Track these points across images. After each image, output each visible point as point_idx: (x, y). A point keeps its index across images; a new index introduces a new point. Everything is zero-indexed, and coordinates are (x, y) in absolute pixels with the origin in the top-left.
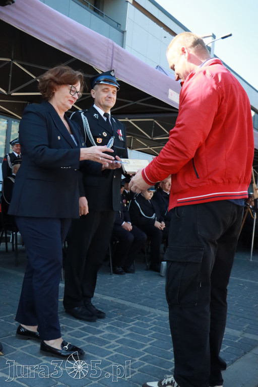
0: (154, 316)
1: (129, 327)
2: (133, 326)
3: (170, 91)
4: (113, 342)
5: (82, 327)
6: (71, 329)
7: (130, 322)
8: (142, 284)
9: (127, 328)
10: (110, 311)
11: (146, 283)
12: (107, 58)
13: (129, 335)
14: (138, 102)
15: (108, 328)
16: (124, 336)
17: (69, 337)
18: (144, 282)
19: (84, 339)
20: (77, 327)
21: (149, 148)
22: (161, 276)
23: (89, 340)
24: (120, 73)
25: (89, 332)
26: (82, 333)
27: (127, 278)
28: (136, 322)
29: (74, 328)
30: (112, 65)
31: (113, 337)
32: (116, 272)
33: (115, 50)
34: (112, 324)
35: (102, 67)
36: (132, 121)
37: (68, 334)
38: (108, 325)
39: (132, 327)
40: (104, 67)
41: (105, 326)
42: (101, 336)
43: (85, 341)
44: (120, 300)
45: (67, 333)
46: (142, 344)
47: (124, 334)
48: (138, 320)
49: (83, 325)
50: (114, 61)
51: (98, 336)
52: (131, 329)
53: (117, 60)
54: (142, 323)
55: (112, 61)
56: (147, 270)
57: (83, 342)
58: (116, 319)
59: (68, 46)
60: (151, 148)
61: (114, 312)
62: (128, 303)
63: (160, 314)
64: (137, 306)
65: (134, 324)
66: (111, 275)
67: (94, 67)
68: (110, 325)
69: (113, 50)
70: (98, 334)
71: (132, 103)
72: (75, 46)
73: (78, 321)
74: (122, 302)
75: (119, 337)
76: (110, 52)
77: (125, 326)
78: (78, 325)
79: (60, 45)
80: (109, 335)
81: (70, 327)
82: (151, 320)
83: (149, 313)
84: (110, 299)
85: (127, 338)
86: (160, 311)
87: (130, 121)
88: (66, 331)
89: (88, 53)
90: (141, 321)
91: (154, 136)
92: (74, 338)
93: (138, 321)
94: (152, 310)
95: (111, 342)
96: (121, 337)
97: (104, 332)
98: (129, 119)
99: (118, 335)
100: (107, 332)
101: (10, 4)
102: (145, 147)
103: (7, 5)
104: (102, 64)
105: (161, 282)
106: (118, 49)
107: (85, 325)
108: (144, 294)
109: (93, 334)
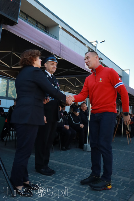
0: (86, 172)
1: (76, 179)
2: (77, 178)
5: (52, 180)
6: (48, 182)
7: (75, 176)
8: (76, 155)
9: (75, 179)
11: (78, 154)
12: (58, 49)
13: (76, 183)
14: (70, 70)
15: (66, 180)
16: (74, 184)
18: (77, 154)
19: (55, 187)
20: (50, 180)
21: (72, 91)
22: (84, 151)
23: (58, 187)
24: (63, 56)
25: (57, 183)
26: (53, 183)
27: (68, 153)
28: (78, 176)
29: (49, 181)
30: (60, 53)
31: (69, 185)
32: (63, 150)
33: (61, 45)
36: (67, 79)
37: (47, 184)
38: (65, 178)
39: (77, 179)
40: (57, 53)
41: (64, 179)
43: (56, 188)
44: (68, 164)
46: (84, 188)
47: (74, 183)
48: (79, 174)
49: (53, 179)
50: (61, 50)
51: (61, 185)
52: (77, 180)
53: (63, 50)
54: (82, 176)
55: (60, 50)
56: (77, 148)
57: (55, 189)
58: (68, 175)
59: (40, 44)
61: (66, 171)
62: (72, 166)
63: (88, 171)
64: (76, 167)
65: (77, 177)
66: (60, 151)
67: (51, 52)
68: (66, 178)
69: (60, 46)
70: (61, 183)
71: (67, 70)
72: (44, 43)
73: (50, 177)
74: (69, 165)
75: (72, 185)
76: (59, 46)
77: (73, 178)
78: (50, 179)
79: (37, 43)
80: (67, 184)
81: (47, 180)
82: (86, 174)
83: (83, 170)
85: (76, 185)
86: (88, 169)
87: (65, 79)
88: (45, 183)
89: (50, 47)
90: (80, 175)
91: (77, 85)
93: (79, 175)
94: (84, 169)
96: (73, 185)
97: (64, 182)
98: (65, 78)
99: (71, 184)
101: (16, 24)
102: (71, 90)
103: (14, 25)
104: (56, 52)
105: (85, 154)
106: (63, 45)
107: (54, 179)
108: (78, 160)
109: (59, 184)
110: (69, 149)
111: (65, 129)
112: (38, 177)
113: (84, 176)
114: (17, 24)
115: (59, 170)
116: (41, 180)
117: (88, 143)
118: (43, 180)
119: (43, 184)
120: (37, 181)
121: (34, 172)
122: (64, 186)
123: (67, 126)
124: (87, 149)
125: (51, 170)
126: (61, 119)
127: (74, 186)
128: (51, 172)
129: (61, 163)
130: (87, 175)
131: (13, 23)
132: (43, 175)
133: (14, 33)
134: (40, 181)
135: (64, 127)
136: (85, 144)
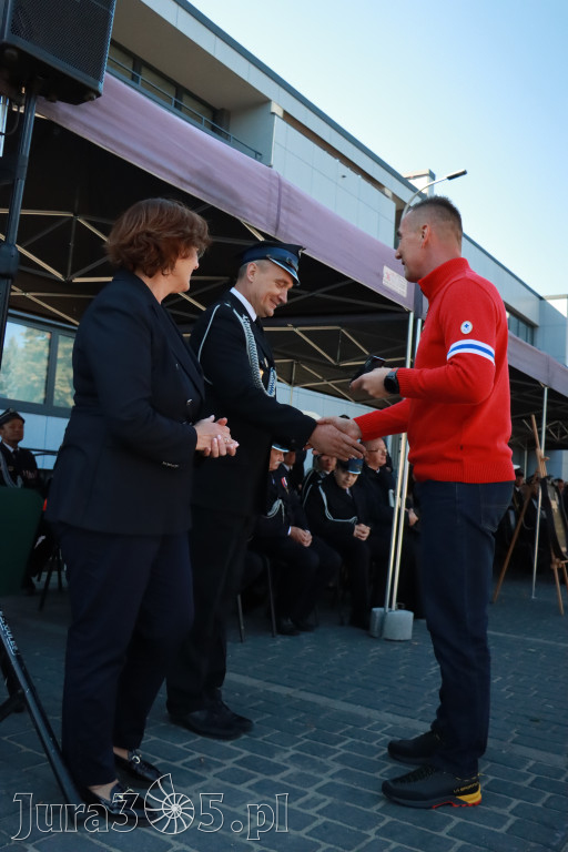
0: (380, 726)
1: (337, 755)
2: (343, 751)
3: (386, 270)
4: (311, 792)
5: (240, 757)
6: (220, 765)
7: (335, 744)
8: (339, 655)
9: (332, 757)
10: (290, 720)
11: (346, 652)
12: (269, 205)
13: (339, 774)
14: (318, 294)
15: (294, 759)
16: (332, 777)
17: (218, 784)
18: (342, 650)
19: (250, 787)
20: (230, 758)
21: (325, 382)
22: (372, 637)
23: (260, 788)
24: (293, 235)
25: (258, 771)
26: (242, 772)
27: (306, 644)
28: (346, 742)
29: (225, 762)
30: (278, 219)
31: (310, 781)
32: (282, 631)
33: (284, 189)
34: (299, 748)
35: (260, 222)
36: (301, 332)
37: (215, 775)
38: (293, 752)
39: (344, 755)
40: (264, 221)
41: (287, 755)
42: (282, 779)
43: (252, 793)
44: (304, 693)
45: (211, 774)
46: (373, 795)
47: (330, 772)
48: (352, 737)
49: (241, 753)
50: (283, 211)
51: (276, 778)
52: (342, 760)
53: (288, 209)
54: (361, 745)
55: (279, 211)
56: (342, 624)
57: (250, 795)
58: (306, 737)
59: (195, 181)
60: (330, 383)
61: (297, 720)
62: (322, 700)
63: (391, 723)
64: (340, 706)
65: (343, 747)
66: (273, 636)
67: (242, 220)
68: (296, 752)
69: (280, 190)
70: (275, 773)
71: (305, 295)
72: (210, 181)
73: (228, 744)
74: (310, 697)
75: (321, 780)
76: (276, 193)
77: (327, 752)
78: (230, 754)
79: (181, 180)
80: (300, 775)
81: (216, 759)
82: (379, 737)
83: (369, 720)
84: (285, 691)
85: (339, 781)
86: (390, 716)
87: (297, 330)
88: (209, 769)
89: (233, 195)
90: (357, 741)
91: (344, 359)
92: (227, 784)
93: (351, 740)
94: (374, 713)
95: (307, 793)
96: (327, 780)
97: (287, 768)
98: (295, 326)
99: (319, 776)
100: (293, 769)
101: (92, 99)
102: (317, 380)
103: (85, 101)
104: (260, 217)
105: (376, 650)
106: (289, 188)
107: (246, 753)
108: (348, 678)
109: (267, 774)
110: (307, 628)
111: (295, 543)
112: (180, 746)
113: (374, 744)
114: (99, 95)
115: (269, 716)
116: (190, 758)
117: (390, 606)
118: (199, 759)
119: (200, 774)
120: (173, 760)
121: (163, 724)
122: (287, 784)
123: (301, 531)
124: (386, 628)
125: (234, 715)
126: (278, 504)
127: (329, 784)
128: (231, 726)
129: (275, 689)
130: (386, 740)
131: (81, 94)
132: (200, 738)
133: (85, 137)
134: (186, 760)
135: (290, 537)
136: (377, 610)
